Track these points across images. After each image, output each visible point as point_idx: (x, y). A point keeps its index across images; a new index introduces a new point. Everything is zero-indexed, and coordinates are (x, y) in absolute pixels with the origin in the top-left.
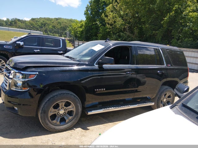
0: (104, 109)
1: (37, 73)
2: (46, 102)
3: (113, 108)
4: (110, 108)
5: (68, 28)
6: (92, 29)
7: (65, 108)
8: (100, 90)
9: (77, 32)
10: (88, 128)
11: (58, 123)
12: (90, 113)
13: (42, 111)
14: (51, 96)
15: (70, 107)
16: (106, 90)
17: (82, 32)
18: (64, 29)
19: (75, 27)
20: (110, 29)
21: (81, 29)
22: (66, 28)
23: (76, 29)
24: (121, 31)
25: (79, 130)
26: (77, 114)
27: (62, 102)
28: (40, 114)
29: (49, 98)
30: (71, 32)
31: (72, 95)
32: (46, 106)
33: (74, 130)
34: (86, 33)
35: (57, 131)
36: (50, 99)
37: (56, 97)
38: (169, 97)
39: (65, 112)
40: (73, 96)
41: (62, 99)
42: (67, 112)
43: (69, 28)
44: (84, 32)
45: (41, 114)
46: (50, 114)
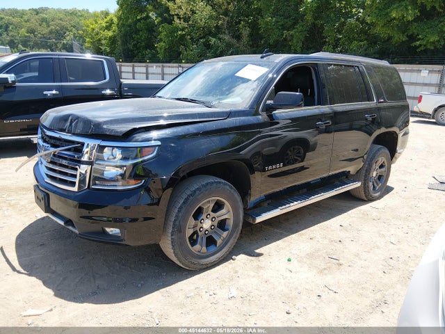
0: (280, 208)
1: (159, 143)
2: (181, 208)
3: (296, 203)
4: (292, 204)
5: (68, 33)
6: (137, 32)
7: (213, 214)
8: (274, 167)
9: (100, 40)
10: (258, 251)
11: (204, 249)
12: (259, 219)
13: (173, 228)
14: (189, 192)
15: (223, 211)
16: (284, 166)
17: (113, 41)
18: (60, 34)
19: (93, 29)
20: (183, 29)
21: (110, 34)
22: (65, 33)
23: (97, 34)
24: (210, 33)
25: (241, 258)
26: (235, 225)
27: (209, 202)
28: (170, 235)
29: (185, 196)
30: (84, 41)
31: (225, 184)
32: (180, 215)
33: (233, 259)
34: (125, 43)
35: (204, 267)
36: (187, 199)
37: (198, 192)
38: (381, 166)
39: (213, 223)
40: (228, 187)
41: (209, 195)
42: (216, 223)
43: (71, 31)
44: (118, 38)
45: (172, 236)
46: (189, 232)
